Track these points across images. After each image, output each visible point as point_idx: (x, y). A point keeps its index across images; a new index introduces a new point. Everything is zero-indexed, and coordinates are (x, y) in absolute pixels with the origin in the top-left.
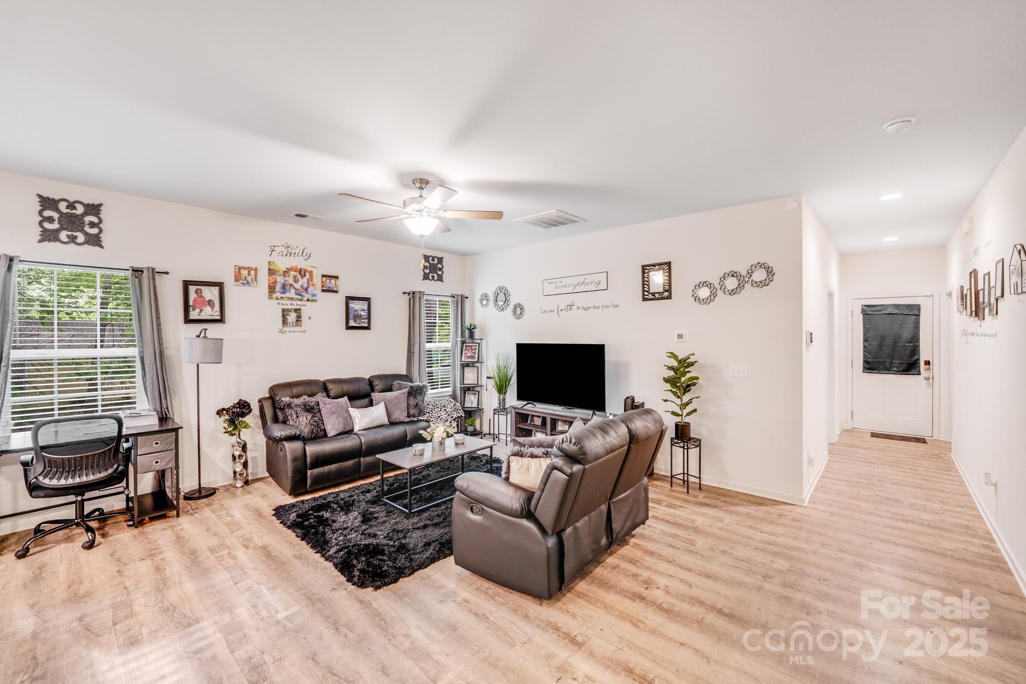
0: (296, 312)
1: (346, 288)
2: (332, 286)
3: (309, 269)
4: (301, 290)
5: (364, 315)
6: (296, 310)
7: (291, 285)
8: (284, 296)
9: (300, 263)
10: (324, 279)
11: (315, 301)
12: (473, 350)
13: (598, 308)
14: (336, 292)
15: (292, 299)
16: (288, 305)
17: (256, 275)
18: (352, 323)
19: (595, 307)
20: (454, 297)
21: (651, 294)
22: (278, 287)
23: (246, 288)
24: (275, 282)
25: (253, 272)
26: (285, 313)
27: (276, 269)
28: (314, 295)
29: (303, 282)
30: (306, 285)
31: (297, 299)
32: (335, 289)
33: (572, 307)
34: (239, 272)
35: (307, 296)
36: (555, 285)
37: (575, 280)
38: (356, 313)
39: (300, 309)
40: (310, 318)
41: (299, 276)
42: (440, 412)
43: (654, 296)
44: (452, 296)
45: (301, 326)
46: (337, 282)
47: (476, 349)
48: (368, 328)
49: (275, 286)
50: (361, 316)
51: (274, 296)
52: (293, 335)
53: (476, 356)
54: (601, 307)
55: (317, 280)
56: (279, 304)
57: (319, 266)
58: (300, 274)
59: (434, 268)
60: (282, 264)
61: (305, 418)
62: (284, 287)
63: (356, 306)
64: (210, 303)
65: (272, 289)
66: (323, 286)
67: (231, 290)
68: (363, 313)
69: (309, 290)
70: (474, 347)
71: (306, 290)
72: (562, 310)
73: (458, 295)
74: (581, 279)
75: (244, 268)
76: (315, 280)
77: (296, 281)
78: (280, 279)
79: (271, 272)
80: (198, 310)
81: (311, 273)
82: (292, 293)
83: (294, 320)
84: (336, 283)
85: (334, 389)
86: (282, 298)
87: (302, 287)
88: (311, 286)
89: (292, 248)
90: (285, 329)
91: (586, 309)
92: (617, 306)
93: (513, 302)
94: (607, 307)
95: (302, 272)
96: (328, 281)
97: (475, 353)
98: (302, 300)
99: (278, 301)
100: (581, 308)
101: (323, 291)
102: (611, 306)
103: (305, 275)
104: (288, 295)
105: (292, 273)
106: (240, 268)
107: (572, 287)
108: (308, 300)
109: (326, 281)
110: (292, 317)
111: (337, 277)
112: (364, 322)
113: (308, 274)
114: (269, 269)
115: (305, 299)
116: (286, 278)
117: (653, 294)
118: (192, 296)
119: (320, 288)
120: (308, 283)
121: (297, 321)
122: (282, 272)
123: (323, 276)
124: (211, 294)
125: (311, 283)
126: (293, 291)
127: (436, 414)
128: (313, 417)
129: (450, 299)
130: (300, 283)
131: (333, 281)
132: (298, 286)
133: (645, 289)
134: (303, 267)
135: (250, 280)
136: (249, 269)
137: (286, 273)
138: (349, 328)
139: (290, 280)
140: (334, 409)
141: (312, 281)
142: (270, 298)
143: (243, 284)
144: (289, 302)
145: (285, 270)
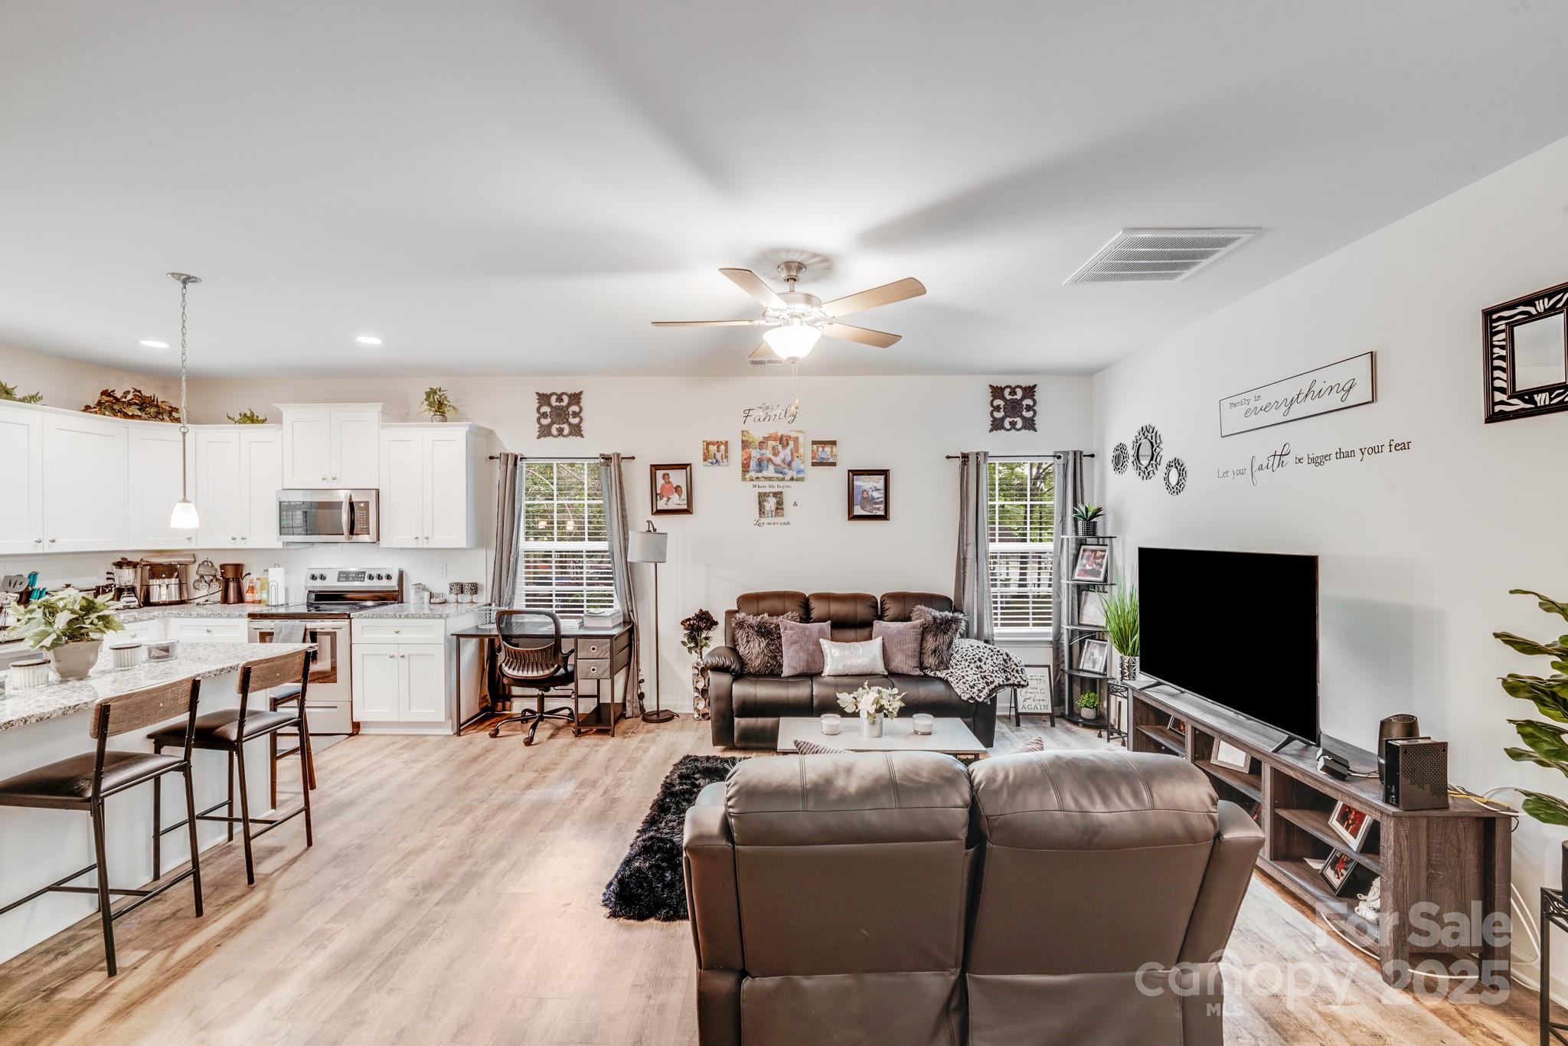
0: (776, 497)
1: (849, 457)
2: (826, 457)
3: (793, 435)
4: (783, 465)
5: (878, 498)
6: (775, 494)
7: (770, 460)
8: (760, 475)
9: (782, 428)
10: (815, 447)
11: (802, 479)
12: (1098, 558)
13: (1350, 454)
14: (834, 464)
15: (770, 479)
16: (767, 487)
17: (726, 451)
18: (858, 511)
19: (1342, 455)
20: (1059, 457)
21: (1520, 396)
22: (753, 464)
23: (716, 468)
24: (750, 457)
25: (722, 447)
26: (762, 498)
27: (751, 440)
28: (799, 472)
29: (785, 453)
30: (789, 458)
31: (777, 478)
32: (831, 461)
33: (1284, 458)
34: (707, 449)
35: (790, 474)
36: (1245, 407)
37: (1289, 390)
38: (865, 496)
39: (781, 493)
40: (795, 504)
41: (780, 447)
42: (967, 669)
43: (1532, 401)
44: (1054, 456)
45: (783, 516)
46: (834, 450)
47: (1103, 557)
48: (885, 517)
49: (749, 463)
50: (873, 498)
51: (747, 476)
52: (772, 531)
53: (1103, 571)
54: (1358, 453)
55: (806, 451)
56: (755, 486)
57: (808, 429)
58: (780, 443)
59: (1013, 408)
60: (757, 433)
61: (757, 645)
62: (760, 463)
63: (863, 483)
64: (678, 489)
65: (745, 468)
66: (813, 458)
67: (701, 471)
68: (876, 495)
69: (794, 464)
70: (1099, 554)
71: (789, 464)
72: (1261, 468)
73: (1067, 453)
74: (1304, 384)
75: (713, 444)
76: (801, 451)
77: (775, 454)
78: (755, 454)
79: (745, 444)
80: (665, 499)
81: (796, 440)
82: (770, 471)
83: (773, 508)
84: (832, 452)
85: (817, 609)
86: (757, 478)
87: (783, 461)
88: (796, 459)
89: (773, 409)
90: (763, 520)
91: (1318, 461)
92: (1404, 446)
93: (1167, 455)
94: (1375, 450)
95: (783, 441)
96: (820, 449)
97: (1101, 566)
98: (783, 479)
99: (757, 483)
100: (1305, 460)
101: (814, 464)
102: (1386, 448)
103: (788, 444)
104: (765, 473)
105: (771, 443)
106: (708, 444)
107: (1283, 408)
108: (792, 479)
109: (818, 450)
110: (771, 504)
111: (834, 443)
112: (878, 509)
113: (791, 443)
114: (743, 442)
115: (788, 477)
116: (763, 451)
117: (1528, 395)
118: (660, 482)
119: (809, 461)
120: (792, 455)
121: (777, 509)
122: (757, 443)
123: (814, 443)
124: (678, 478)
125: (796, 455)
126: (771, 468)
127: (959, 672)
128: (768, 645)
129: (1050, 461)
130: (781, 456)
131: (828, 449)
132: (777, 460)
133: (1498, 384)
134: (785, 433)
135: (719, 459)
136: (718, 444)
137: (762, 444)
138: (853, 517)
139: (769, 453)
140: (795, 638)
141: (797, 451)
142: (744, 479)
143: (712, 463)
144: (767, 483)
145: (761, 440)
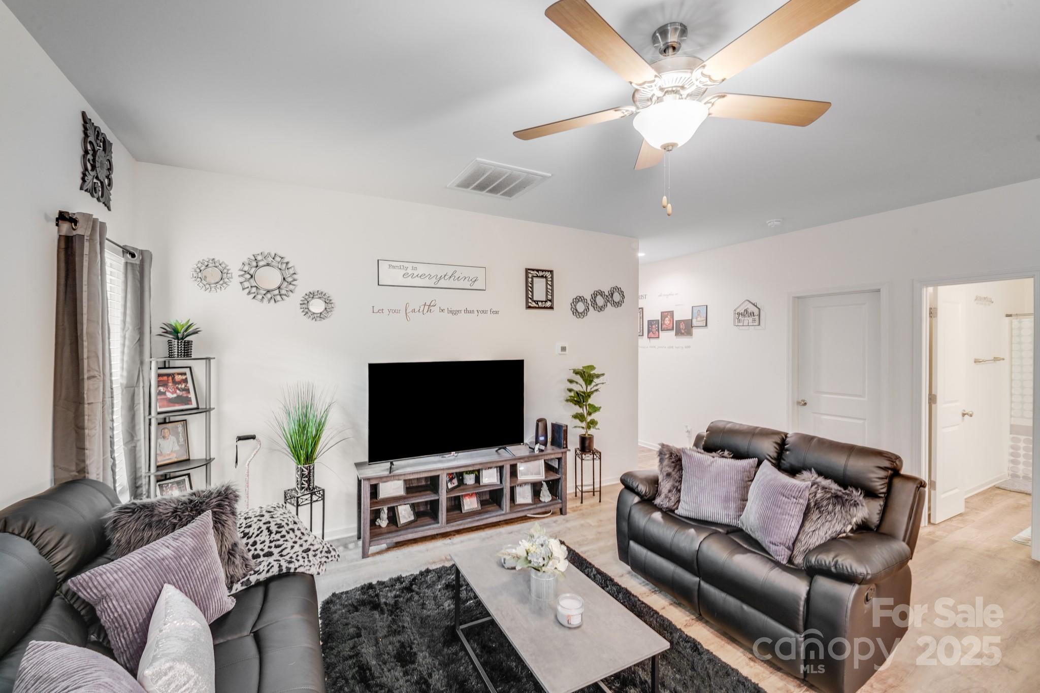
12: (179, 383)
13: (472, 312)
19: (466, 311)
20: (133, 256)
21: (535, 301)
33: (432, 308)
36: (403, 272)
37: (441, 271)
43: (538, 304)
44: (126, 251)
47: (186, 381)
53: (192, 395)
54: (476, 312)
59: (100, 165)
70: (179, 378)
72: (414, 311)
74: (450, 271)
91: (454, 313)
92: (497, 312)
94: (484, 312)
97: (188, 391)
100: (446, 311)
102: (489, 312)
107: (434, 280)
117: (537, 302)
133: (530, 296)
